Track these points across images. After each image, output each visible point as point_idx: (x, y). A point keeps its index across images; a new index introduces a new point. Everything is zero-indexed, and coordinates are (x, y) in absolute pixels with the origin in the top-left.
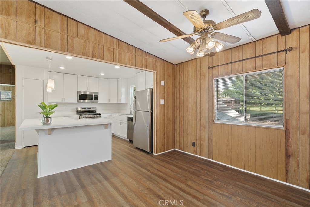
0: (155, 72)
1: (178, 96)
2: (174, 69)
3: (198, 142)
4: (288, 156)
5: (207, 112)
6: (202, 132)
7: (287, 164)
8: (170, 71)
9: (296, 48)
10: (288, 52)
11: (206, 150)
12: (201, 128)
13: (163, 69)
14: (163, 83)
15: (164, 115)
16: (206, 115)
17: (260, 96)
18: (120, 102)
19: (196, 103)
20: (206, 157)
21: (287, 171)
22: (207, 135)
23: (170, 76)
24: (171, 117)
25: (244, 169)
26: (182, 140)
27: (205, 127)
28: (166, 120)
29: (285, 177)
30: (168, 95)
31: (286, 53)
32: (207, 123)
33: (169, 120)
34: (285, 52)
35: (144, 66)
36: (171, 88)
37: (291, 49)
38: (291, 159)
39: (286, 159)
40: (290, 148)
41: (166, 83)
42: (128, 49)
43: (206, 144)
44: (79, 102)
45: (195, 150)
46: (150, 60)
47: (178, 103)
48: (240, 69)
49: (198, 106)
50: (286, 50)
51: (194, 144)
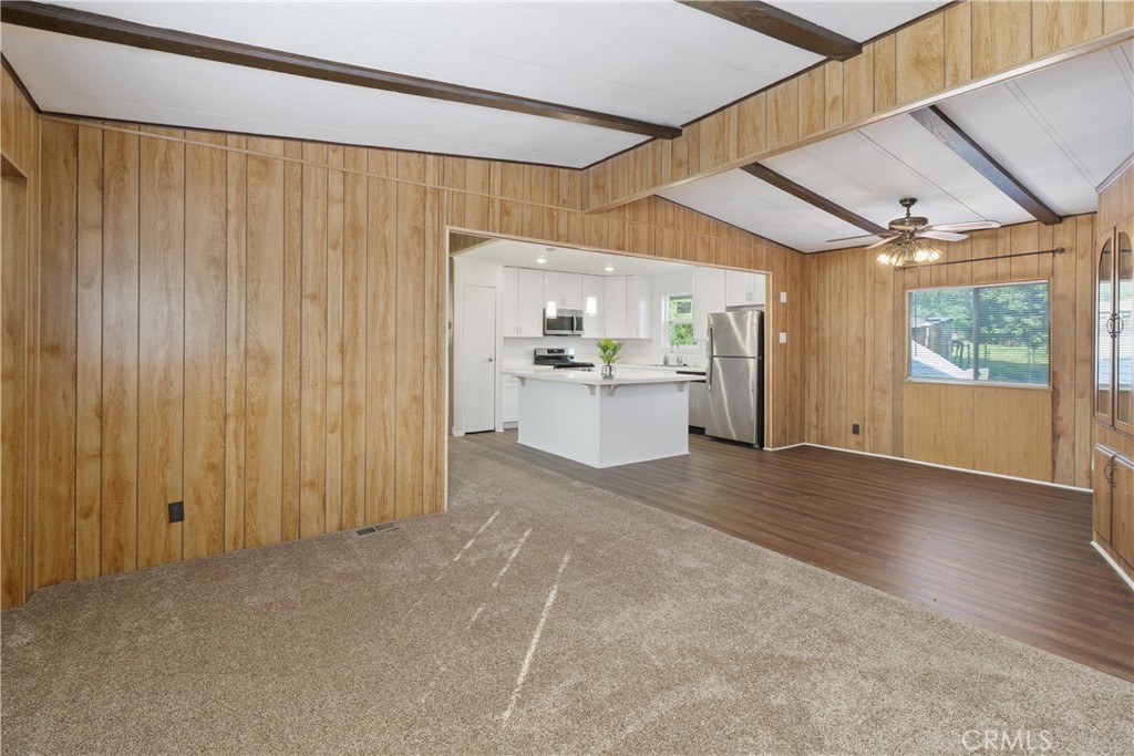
0: (771, 274)
1: (814, 324)
2: (803, 264)
3: (867, 425)
4: (1055, 437)
5: (890, 359)
6: (877, 402)
7: (1054, 451)
8: (797, 267)
9: (1071, 250)
10: (1057, 255)
11: (887, 438)
12: (877, 393)
13: (785, 266)
14: (784, 297)
15: (785, 367)
16: (889, 366)
17: (1026, 314)
18: (637, 334)
19: (862, 341)
20: (886, 454)
21: (1054, 462)
22: (889, 409)
23: (796, 281)
24: (798, 372)
25: (974, 469)
26: (826, 423)
27: (884, 392)
28: (788, 378)
29: (1050, 474)
30: (793, 323)
31: (1054, 256)
32: (891, 384)
33: (793, 377)
34: (1051, 254)
35: (752, 264)
36: (799, 308)
37: (1062, 251)
38: (1061, 440)
39: (1053, 442)
40: (1059, 422)
41: (790, 297)
42: (729, 233)
43: (887, 427)
44: (545, 335)
45: (860, 440)
46: (763, 250)
47: (814, 341)
48: (965, 276)
49: (868, 347)
50: (1053, 252)
51: (856, 429)
